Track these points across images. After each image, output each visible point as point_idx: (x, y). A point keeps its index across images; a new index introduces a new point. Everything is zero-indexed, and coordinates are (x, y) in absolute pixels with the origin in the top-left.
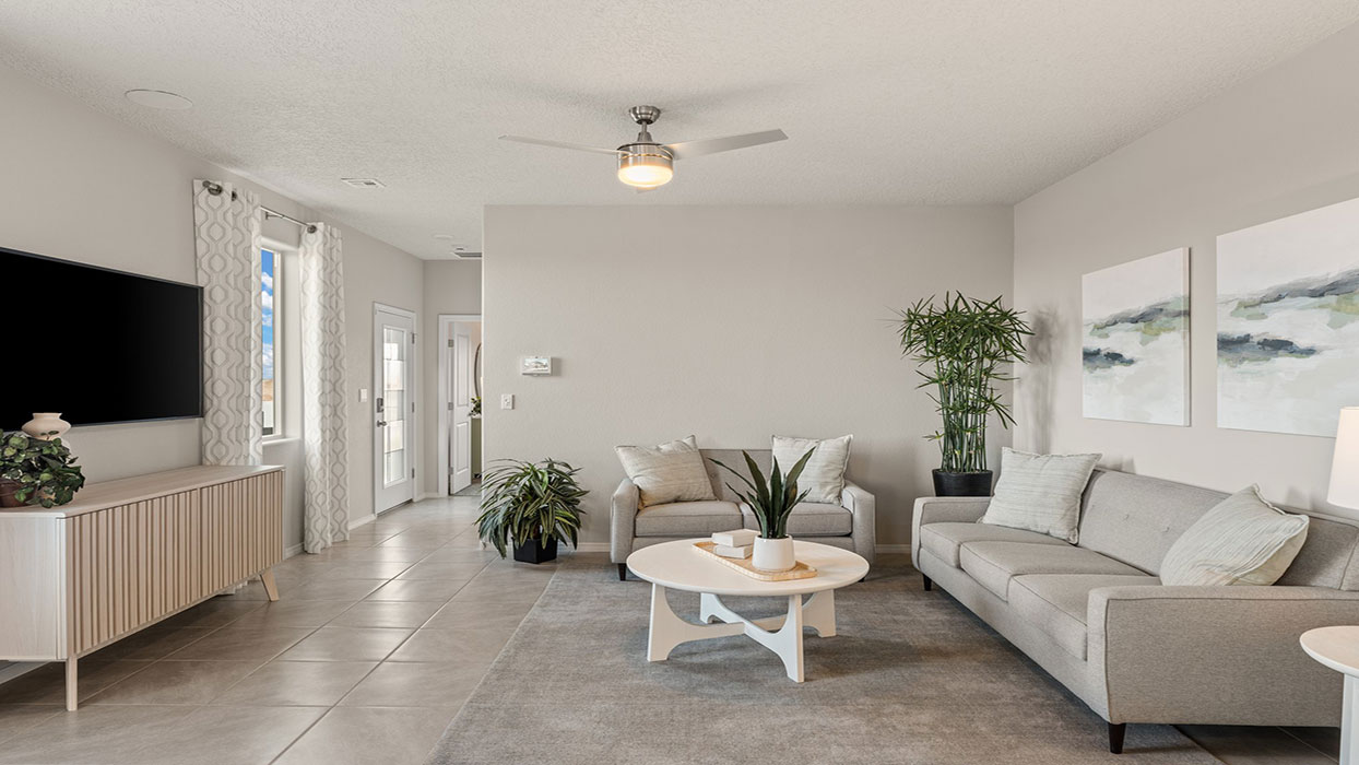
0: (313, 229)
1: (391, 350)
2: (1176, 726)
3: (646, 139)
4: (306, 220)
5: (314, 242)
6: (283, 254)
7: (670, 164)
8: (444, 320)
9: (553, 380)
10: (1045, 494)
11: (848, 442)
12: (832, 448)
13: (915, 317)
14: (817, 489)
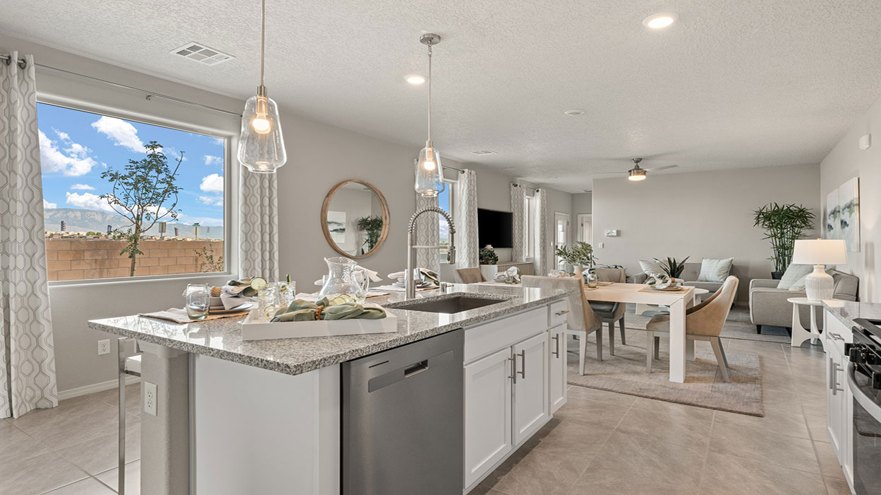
0: (538, 191)
1: (560, 227)
3: (637, 168)
4: (535, 188)
5: (538, 195)
6: (529, 199)
7: (645, 174)
8: (580, 216)
9: (618, 238)
10: (792, 277)
11: (732, 260)
12: (724, 262)
13: (761, 213)
14: (716, 277)
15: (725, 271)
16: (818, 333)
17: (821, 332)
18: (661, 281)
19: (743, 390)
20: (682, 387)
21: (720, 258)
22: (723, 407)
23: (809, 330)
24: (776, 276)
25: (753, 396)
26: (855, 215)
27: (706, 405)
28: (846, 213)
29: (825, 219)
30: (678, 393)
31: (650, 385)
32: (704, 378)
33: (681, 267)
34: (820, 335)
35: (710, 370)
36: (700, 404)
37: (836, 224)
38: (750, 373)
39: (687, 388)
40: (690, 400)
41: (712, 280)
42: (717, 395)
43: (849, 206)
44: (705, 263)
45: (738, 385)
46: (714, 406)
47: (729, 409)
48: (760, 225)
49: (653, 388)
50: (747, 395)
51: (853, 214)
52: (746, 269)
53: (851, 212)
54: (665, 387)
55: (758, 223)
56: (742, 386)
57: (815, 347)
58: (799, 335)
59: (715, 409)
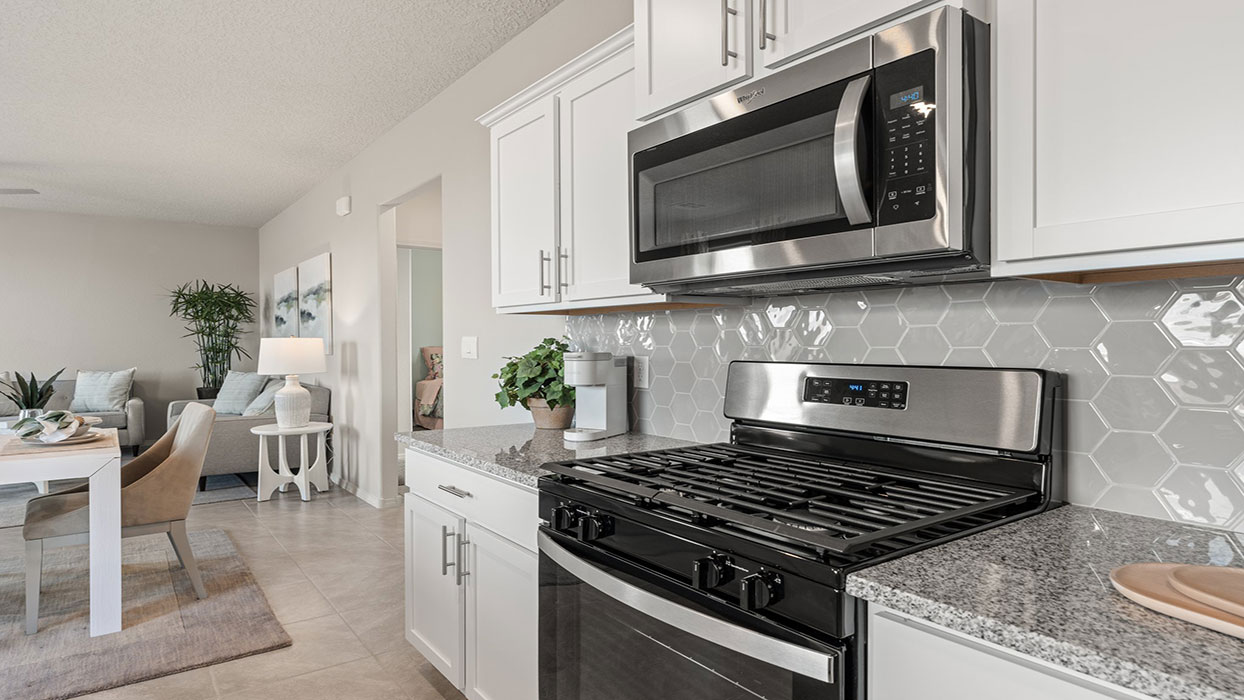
2: (239, 475)
10: (240, 393)
11: (133, 372)
12: (120, 376)
13: (180, 294)
14: (107, 402)
15: (122, 392)
16: (289, 474)
17: (295, 471)
18: (54, 426)
19: (235, 603)
20: (123, 641)
21: (112, 370)
22: (223, 655)
23: (277, 471)
24: (204, 393)
25: (256, 610)
26: (325, 304)
27: (190, 663)
28: (310, 301)
29: (267, 307)
30: (121, 658)
31: (46, 665)
32: (158, 603)
33: (48, 390)
34: (296, 477)
35: (159, 584)
36: (179, 666)
37: (291, 316)
38: (229, 568)
39: (134, 639)
40: (154, 666)
41: (100, 408)
42: (199, 631)
43: (316, 292)
44: (83, 381)
45: (223, 597)
46: (206, 659)
47: (234, 654)
48: (180, 313)
49: (59, 669)
50: (247, 612)
51: (323, 303)
52: (155, 384)
53: (319, 301)
54: (87, 655)
55: (176, 310)
56: (229, 597)
57: (286, 495)
58: (269, 482)
59: (208, 664)
